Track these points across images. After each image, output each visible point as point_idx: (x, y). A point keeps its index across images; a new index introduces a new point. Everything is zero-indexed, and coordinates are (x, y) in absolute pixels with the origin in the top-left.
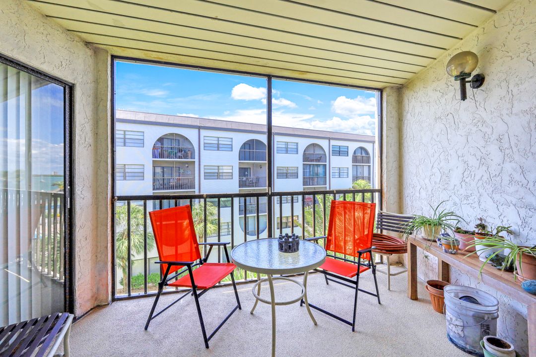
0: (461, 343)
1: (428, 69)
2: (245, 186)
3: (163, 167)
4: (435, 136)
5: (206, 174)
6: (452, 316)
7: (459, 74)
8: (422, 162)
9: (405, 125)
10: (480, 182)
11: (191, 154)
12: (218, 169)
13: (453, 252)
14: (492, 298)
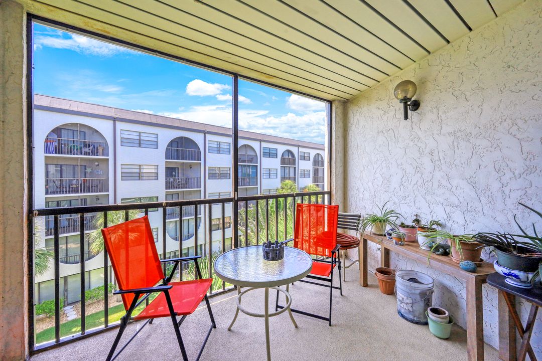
0: (411, 317)
1: (372, 90)
2: (172, 187)
3: (61, 166)
4: (377, 147)
5: (124, 175)
6: (403, 297)
7: (403, 98)
8: (366, 168)
9: (350, 135)
10: (416, 186)
11: (103, 150)
12: (140, 169)
13: (402, 244)
14: (428, 277)
